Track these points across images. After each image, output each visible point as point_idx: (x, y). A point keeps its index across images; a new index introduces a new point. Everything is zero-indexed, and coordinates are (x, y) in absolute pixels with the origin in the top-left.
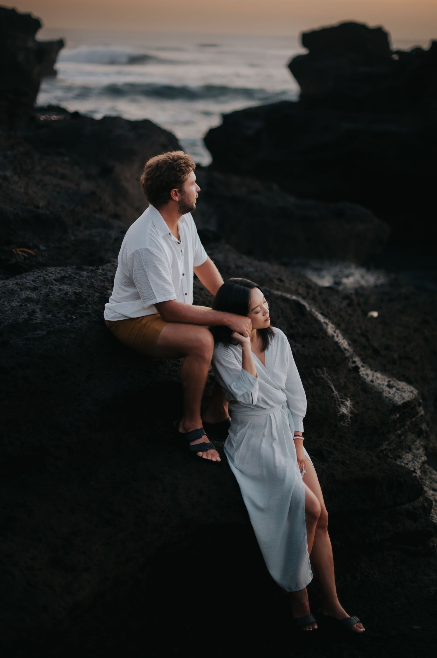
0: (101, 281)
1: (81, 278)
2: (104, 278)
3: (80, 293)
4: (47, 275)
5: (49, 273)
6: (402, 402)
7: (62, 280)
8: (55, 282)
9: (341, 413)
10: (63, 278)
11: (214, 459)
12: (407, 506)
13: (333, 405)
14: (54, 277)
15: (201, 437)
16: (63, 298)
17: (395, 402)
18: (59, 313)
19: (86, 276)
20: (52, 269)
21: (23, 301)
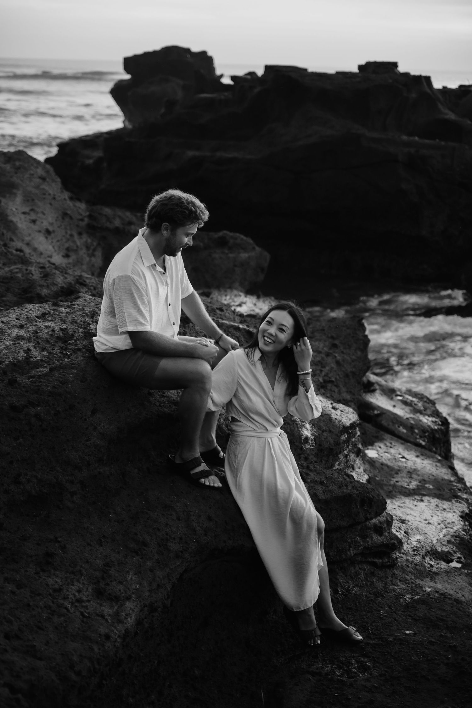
0: (81, 317)
1: (61, 314)
2: (83, 313)
3: (66, 329)
4: (27, 312)
5: (30, 310)
6: (350, 422)
7: (43, 316)
8: (37, 319)
9: (304, 436)
10: (44, 315)
11: (216, 485)
12: (374, 521)
13: (296, 429)
14: (35, 314)
15: (200, 465)
16: (51, 335)
17: (344, 423)
18: (53, 349)
19: (65, 312)
20: (30, 306)
21: (14, 339)
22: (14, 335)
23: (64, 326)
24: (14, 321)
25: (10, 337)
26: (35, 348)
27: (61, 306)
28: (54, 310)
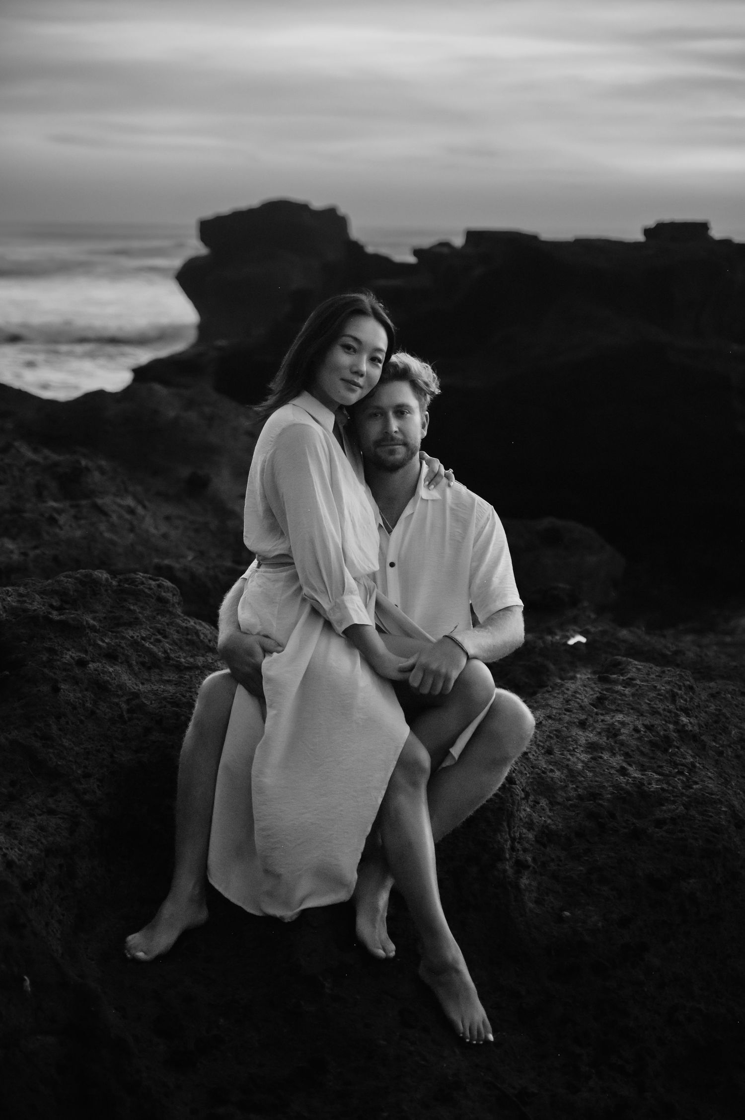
21: (590, 750)
22: (582, 741)
23: (647, 722)
24: (565, 714)
25: (580, 746)
26: (631, 765)
27: (615, 682)
28: (607, 690)
